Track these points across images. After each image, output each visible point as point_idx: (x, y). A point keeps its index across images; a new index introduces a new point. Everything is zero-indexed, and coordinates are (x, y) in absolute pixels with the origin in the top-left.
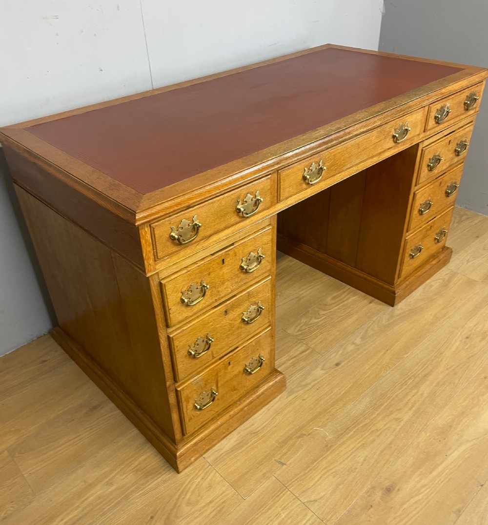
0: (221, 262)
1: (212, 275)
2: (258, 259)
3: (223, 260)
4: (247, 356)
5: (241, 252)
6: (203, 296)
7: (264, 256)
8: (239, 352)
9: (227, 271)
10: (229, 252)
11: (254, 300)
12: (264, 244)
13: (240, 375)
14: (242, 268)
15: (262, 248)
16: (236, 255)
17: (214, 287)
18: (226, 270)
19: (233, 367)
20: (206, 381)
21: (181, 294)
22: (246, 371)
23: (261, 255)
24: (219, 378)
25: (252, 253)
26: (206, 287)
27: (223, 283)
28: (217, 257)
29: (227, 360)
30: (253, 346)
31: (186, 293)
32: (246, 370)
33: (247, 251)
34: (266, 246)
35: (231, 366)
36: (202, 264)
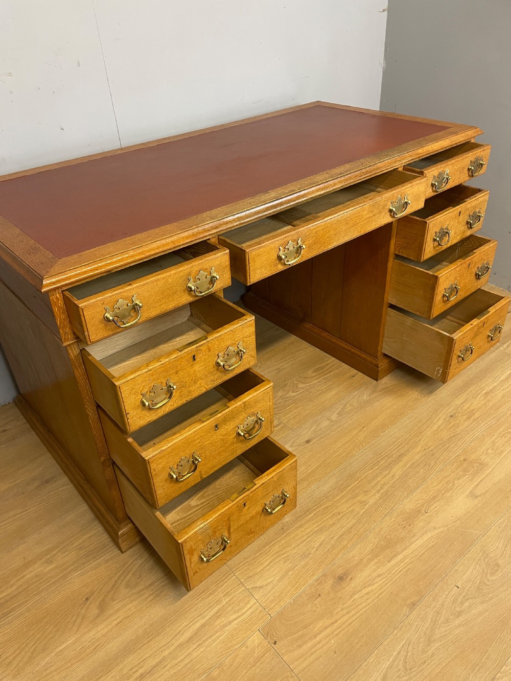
0: (192, 359)
1: (181, 373)
2: (238, 353)
3: (194, 356)
4: (267, 494)
5: (216, 346)
6: (170, 397)
7: (245, 351)
8: (256, 490)
9: (200, 369)
10: (201, 348)
11: (252, 410)
12: (246, 337)
13: (258, 516)
14: (218, 364)
15: (243, 341)
16: (209, 351)
17: (183, 386)
18: (198, 367)
19: (248, 509)
20: (215, 528)
21: (142, 396)
22: (265, 511)
23: (242, 349)
24: (232, 523)
25: (230, 348)
26: (173, 387)
27: (195, 382)
28: (185, 353)
29: (241, 502)
30: (275, 482)
31: (148, 395)
32: (266, 509)
33: (223, 345)
34: (248, 339)
35: (247, 507)
36: (167, 362)
